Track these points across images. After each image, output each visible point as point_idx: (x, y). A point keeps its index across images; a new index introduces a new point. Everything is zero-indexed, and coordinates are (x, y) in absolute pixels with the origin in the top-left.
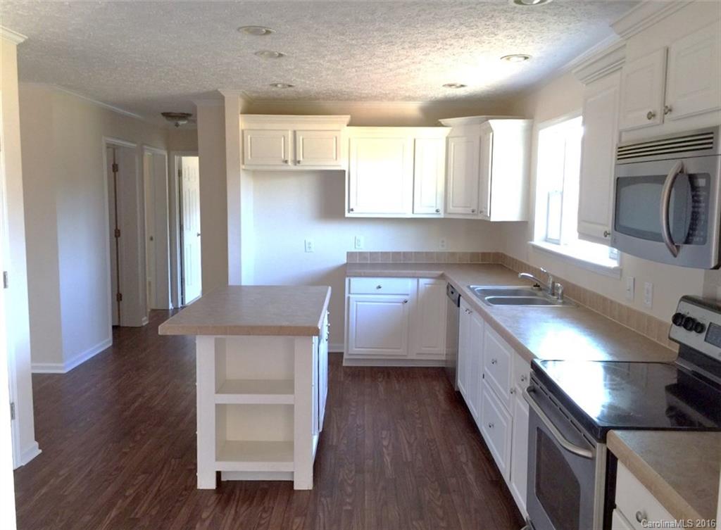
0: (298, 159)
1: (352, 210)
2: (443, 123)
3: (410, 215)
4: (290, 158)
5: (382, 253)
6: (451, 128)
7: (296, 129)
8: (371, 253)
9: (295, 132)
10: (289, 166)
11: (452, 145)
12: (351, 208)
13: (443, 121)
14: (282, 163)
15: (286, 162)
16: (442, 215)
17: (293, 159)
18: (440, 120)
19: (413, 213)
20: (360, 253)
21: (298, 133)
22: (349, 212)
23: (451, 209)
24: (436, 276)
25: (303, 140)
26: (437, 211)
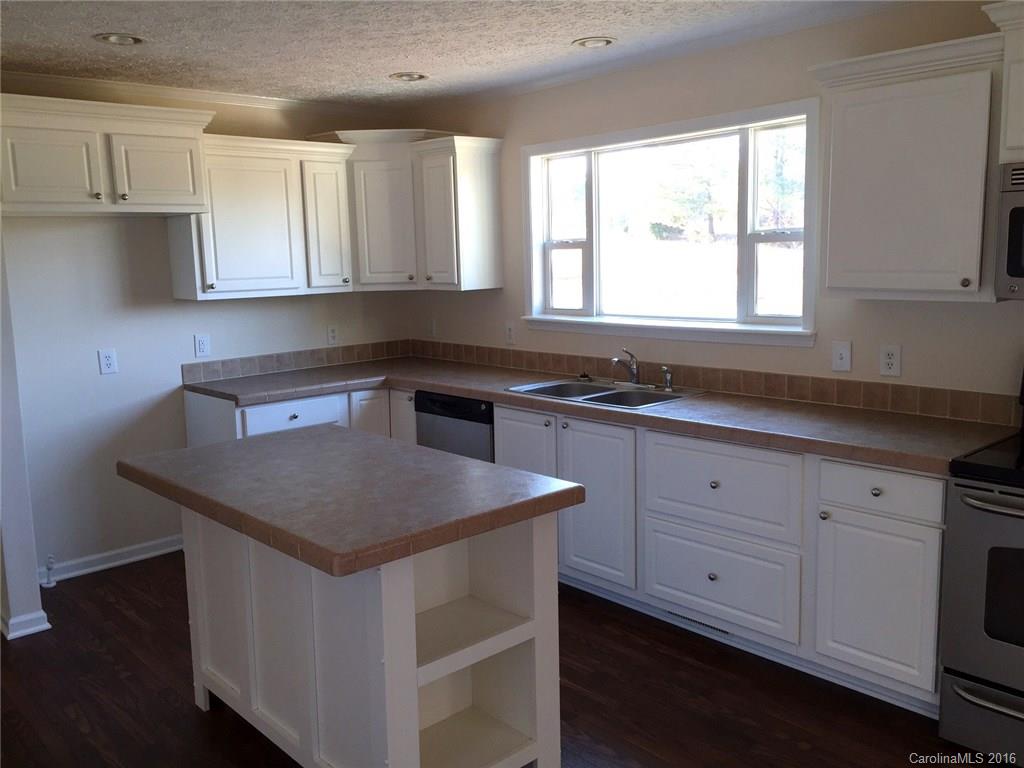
0: (120, 192)
1: (212, 287)
2: (340, 137)
3: (303, 291)
4: (103, 188)
5: (242, 360)
6: (354, 146)
7: (108, 131)
8: (224, 363)
9: (108, 138)
10: (102, 203)
11: (360, 174)
12: (209, 282)
13: (341, 134)
14: (90, 200)
15: (97, 196)
16: (349, 288)
17: (108, 191)
18: (337, 132)
19: (309, 285)
20: (206, 365)
21: (115, 140)
22: (204, 292)
23: (367, 276)
24: (375, 385)
25: (126, 152)
26: (345, 281)
